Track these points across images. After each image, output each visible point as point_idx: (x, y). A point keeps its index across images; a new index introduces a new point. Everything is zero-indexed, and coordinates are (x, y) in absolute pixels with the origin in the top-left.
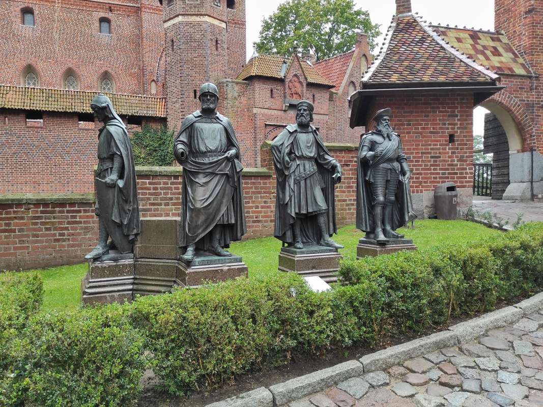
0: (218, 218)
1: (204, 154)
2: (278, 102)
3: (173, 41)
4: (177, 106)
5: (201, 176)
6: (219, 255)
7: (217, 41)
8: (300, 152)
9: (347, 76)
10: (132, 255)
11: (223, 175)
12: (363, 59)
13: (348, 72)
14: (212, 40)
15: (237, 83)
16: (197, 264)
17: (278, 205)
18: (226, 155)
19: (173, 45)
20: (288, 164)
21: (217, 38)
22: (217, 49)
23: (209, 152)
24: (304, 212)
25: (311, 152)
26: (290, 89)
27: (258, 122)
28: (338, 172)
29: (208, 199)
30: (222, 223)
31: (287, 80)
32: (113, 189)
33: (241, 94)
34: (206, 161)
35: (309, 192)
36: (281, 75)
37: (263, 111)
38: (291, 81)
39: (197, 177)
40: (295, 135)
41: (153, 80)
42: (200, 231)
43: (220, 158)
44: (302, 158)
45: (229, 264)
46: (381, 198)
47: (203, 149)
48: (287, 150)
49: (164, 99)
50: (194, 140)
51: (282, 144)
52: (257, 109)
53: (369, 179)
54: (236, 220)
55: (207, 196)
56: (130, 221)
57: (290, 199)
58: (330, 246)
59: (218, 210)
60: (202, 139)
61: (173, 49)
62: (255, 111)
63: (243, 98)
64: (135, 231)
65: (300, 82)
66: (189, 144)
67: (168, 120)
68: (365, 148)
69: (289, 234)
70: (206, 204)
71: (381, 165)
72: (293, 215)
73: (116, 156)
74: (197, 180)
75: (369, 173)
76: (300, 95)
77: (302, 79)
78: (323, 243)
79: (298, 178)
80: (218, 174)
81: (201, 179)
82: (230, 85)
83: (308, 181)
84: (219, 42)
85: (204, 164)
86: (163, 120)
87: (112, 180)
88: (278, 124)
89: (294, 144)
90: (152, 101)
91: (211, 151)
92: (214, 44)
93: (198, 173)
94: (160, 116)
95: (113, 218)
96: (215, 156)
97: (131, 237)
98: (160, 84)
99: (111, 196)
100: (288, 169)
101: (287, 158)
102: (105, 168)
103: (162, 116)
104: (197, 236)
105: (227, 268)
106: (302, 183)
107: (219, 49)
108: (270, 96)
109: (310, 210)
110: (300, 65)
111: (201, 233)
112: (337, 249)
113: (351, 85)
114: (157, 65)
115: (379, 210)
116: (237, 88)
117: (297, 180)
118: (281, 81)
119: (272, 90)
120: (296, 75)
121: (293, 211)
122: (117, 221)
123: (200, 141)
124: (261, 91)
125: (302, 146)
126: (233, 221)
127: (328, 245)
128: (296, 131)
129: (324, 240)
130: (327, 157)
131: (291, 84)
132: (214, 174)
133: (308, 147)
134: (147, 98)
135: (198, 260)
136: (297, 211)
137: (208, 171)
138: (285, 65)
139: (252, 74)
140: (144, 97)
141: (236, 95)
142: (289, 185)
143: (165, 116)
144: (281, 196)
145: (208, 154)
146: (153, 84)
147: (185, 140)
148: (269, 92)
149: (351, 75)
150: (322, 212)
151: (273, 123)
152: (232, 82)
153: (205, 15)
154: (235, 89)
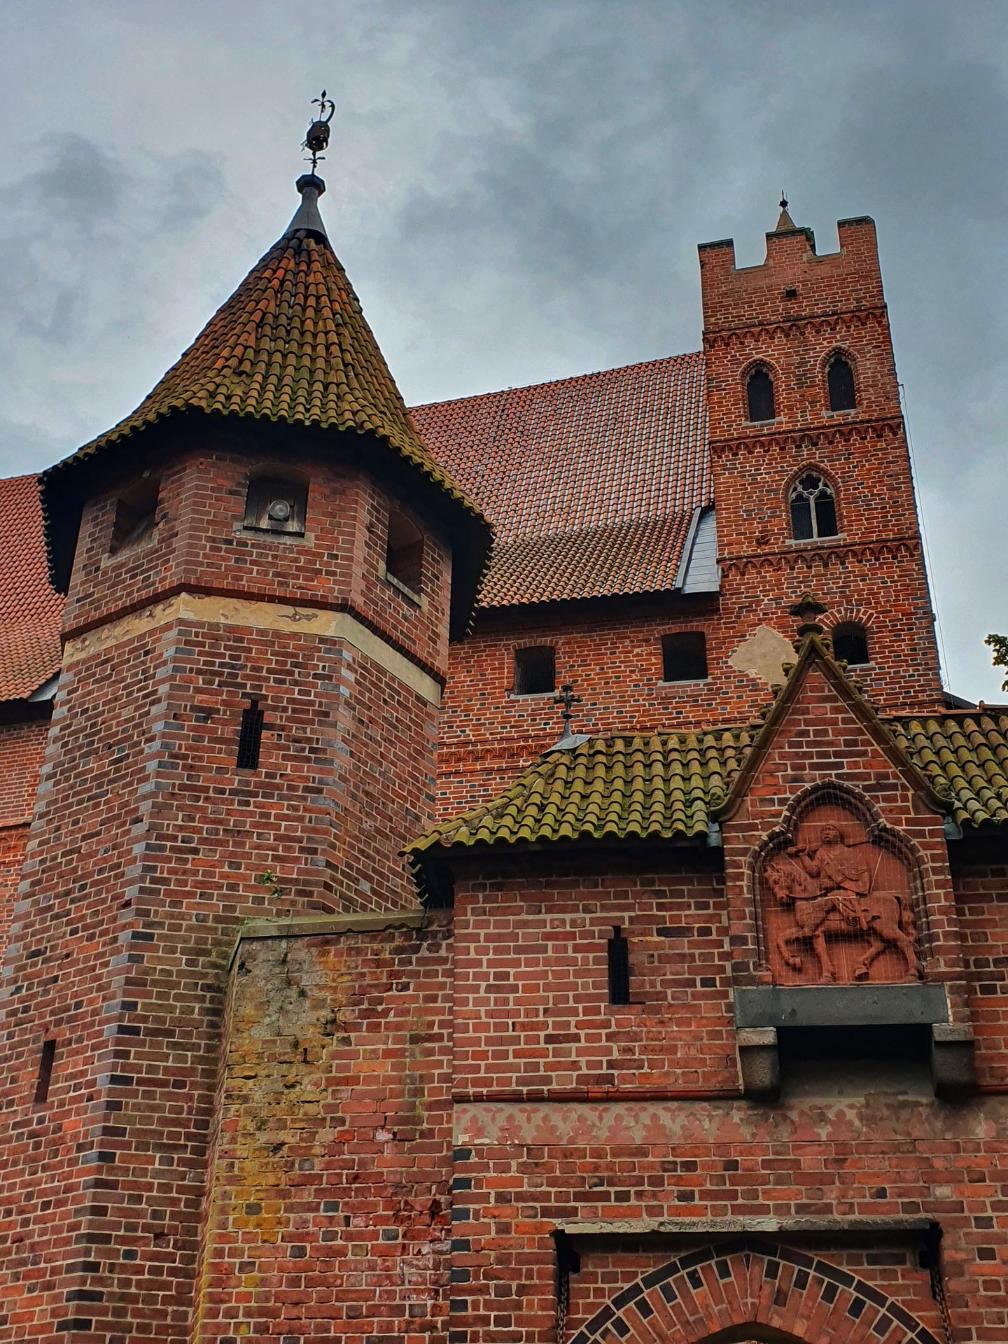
14: (207, 713)
21: (256, 698)
33: (346, 1015)
38: (780, 845)
52: (473, 1109)
62: (462, 1127)
63: (365, 1044)
65: (883, 840)
76: (891, 946)
84: (268, 717)
88: (701, 1224)
92: (231, 731)
107: (269, 759)
110: (865, 713)
116: (320, 973)
119: (618, 949)
120: (827, 796)
124: (511, 963)
148: (595, 960)
151: (643, 1225)
152: (290, 935)
153: (175, 591)
154: (306, 981)
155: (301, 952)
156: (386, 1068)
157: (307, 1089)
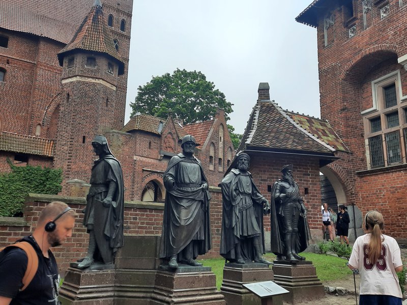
0: (193, 235)
1: (187, 185)
2: (155, 153)
3: (68, 95)
4: (66, 148)
5: (184, 201)
6: (193, 264)
7: (107, 99)
8: (242, 189)
9: (208, 138)
10: (113, 265)
11: (200, 201)
12: (221, 127)
13: (210, 134)
14: (103, 98)
15: (122, 134)
16: (181, 271)
17: (223, 229)
18: (202, 187)
19: (68, 98)
20: (235, 197)
21: (108, 97)
22: (107, 106)
23: (192, 183)
24: (246, 235)
25: (249, 190)
26: (166, 143)
27: (137, 168)
28: (268, 206)
29: (189, 219)
30: (196, 239)
31: (163, 136)
32: (107, 209)
33: (124, 144)
34: (189, 189)
35: (249, 220)
36: (159, 131)
37: (142, 159)
38: (166, 137)
39: (182, 202)
40: (239, 176)
41: (39, 124)
42: (182, 244)
43: (198, 189)
44: (244, 193)
45: (203, 272)
46: (290, 229)
47: (187, 181)
48: (234, 188)
49: (52, 142)
50: (180, 174)
51: (230, 183)
52: (137, 156)
53: (281, 213)
54: (205, 238)
55: (189, 217)
56: (117, 236)
57: (236, 224)
58: (263, 263)
59: (194, 229)
60: (187, 174)
61: (68, 101)
62: (135, 158)
63: (126, 147)
64: (119, 245)
65: (174, 139)
66: (176, 177)
67: (55, 159)
68: (278, 191)
69: (233, 252)
70: (188, 223)
71: (289, 204)
72: (239, 236)
73: (112, 182)
74: (182, 204)
75: (281, 209)
76: (173, 149)
77: (175, 136)
78: (258, 261)
79: (241, 208)
80: (197, 200)
81: (184, 203)
82: (115, 134)
83: (248, 211)
84: (109, 100)
85: (188, 192)
86: (51, 159)
87: (109, 201)
88: (153, 170)
89: (239, 183)
90: (41, 142)
91: (193, 183)
92: (105, 101)
93: (182, 199)
94: (47, 155)
95: (106, 233)
96: (195, 187)
97: (115, 250)
98: (46, 128)
99: (105, 214)
100: (234, 200)
101: (234, 193)
102: (100, 191)
103: (50, 156)
104: (179, 248)
105: (202, 275)
106: (244, 212)
107: (109, 106)
108: (148, 146)
109: (250, 234)
110: (174, 125)
111: (182, 246)
112: (268, 265)
113: (212, 145)
114: (45, 112)
115: (288, 237)
116: (121, 138)
117: (241, 210)
118: (159, 136)
119: (150, 143)
120: (170, 133)
121: (238, 233)
122: (108, 235)
123: (185, 176)
124: (142, 142)
125: (244, 185)
126: (203, 239)
127: (262, 262)
128: (239, 174)
129: (258, 258)
130: (258, 194)
131: (166, 140)
132: (194, 200)
133: (248, 186)
134: (36, 138)
135: (181, 268)
136: (241, 234)
137: (190, 197)
138: (161, 124)
139: (135, 128)
140: (34, 138)
141: (120, 143)
142: (235, 213)
143: (52, 156)
144: (227, 222)
145: (191, 185)
146: (39, 128)
147: (173, 174)
148: (148, 144)
149: (212, 138)
150: (257, 235)
151: (149, 170)
152: (118, 133)
153: (100, 79)
154: (120, 139)
155: (119, 135)
156: (127, 150)
157: (120, 150)
